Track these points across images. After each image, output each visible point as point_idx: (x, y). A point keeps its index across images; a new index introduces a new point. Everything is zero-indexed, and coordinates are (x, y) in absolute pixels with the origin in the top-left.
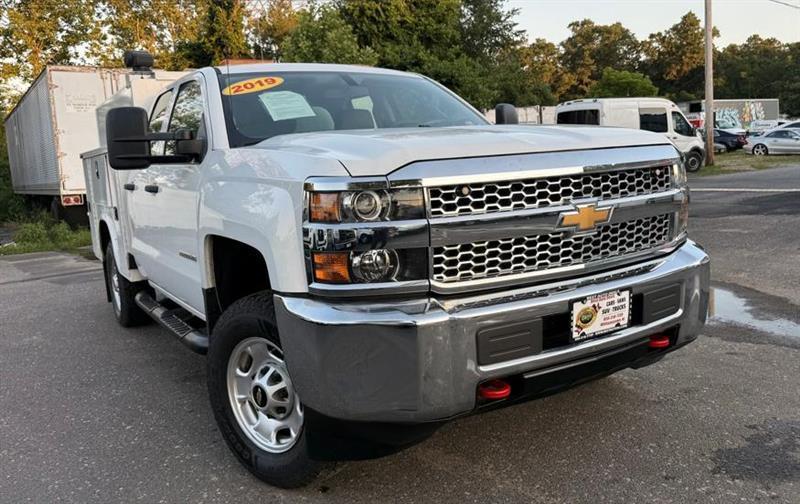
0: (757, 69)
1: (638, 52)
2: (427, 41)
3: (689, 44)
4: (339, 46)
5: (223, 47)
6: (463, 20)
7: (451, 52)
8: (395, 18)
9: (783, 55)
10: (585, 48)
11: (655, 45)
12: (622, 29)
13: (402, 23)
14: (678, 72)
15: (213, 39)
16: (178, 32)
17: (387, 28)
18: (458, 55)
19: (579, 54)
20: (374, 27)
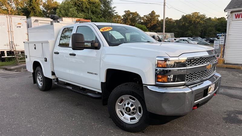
0: (168, 26)
1: (141, 20)
2: (93, 13)
3: (153, 18)
4: (73, 13)
5: (34, 10)
6: (101, 8)
7: (99, 16)
8: (85, 6)
9: (174, 23)
10: (128, 17)
11: (145, 18)
12: (137, 13)
13: (86, 7)
14: (150, 25)
15: (31, 7)
16: (17, 4)
17: (82, 9)
18: (101, 17)
19: (127, 19)
20: (79, 8)
